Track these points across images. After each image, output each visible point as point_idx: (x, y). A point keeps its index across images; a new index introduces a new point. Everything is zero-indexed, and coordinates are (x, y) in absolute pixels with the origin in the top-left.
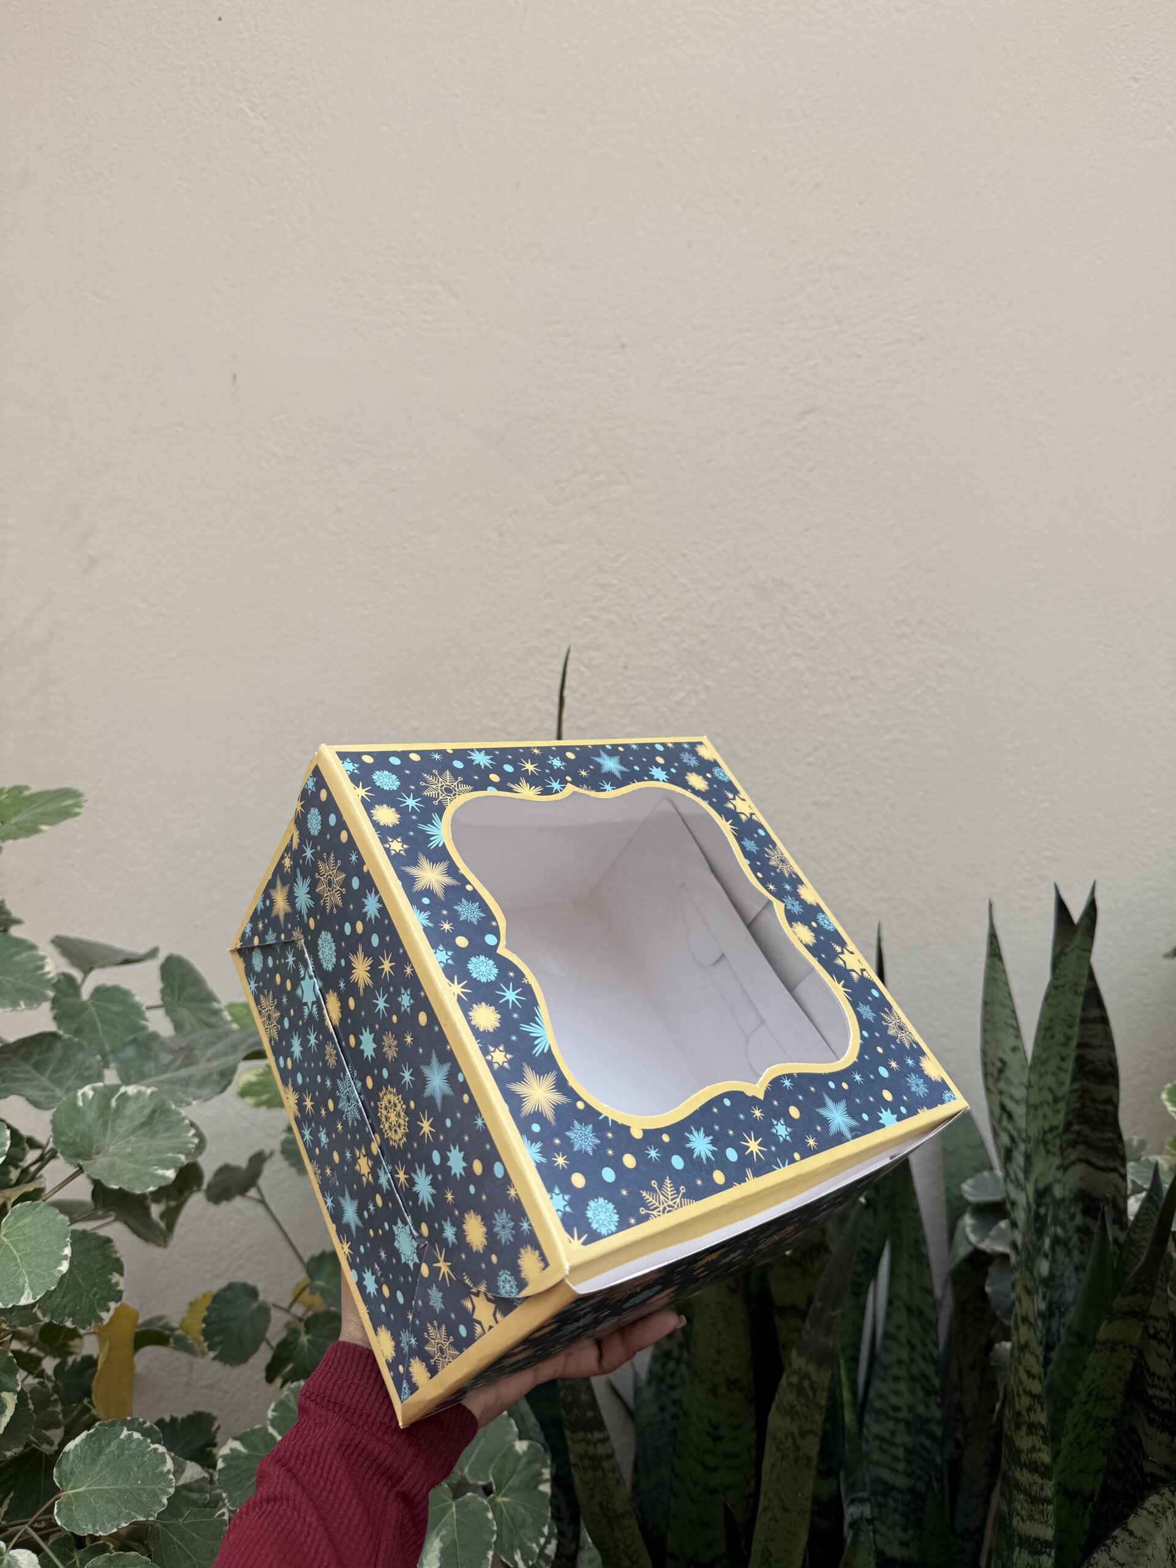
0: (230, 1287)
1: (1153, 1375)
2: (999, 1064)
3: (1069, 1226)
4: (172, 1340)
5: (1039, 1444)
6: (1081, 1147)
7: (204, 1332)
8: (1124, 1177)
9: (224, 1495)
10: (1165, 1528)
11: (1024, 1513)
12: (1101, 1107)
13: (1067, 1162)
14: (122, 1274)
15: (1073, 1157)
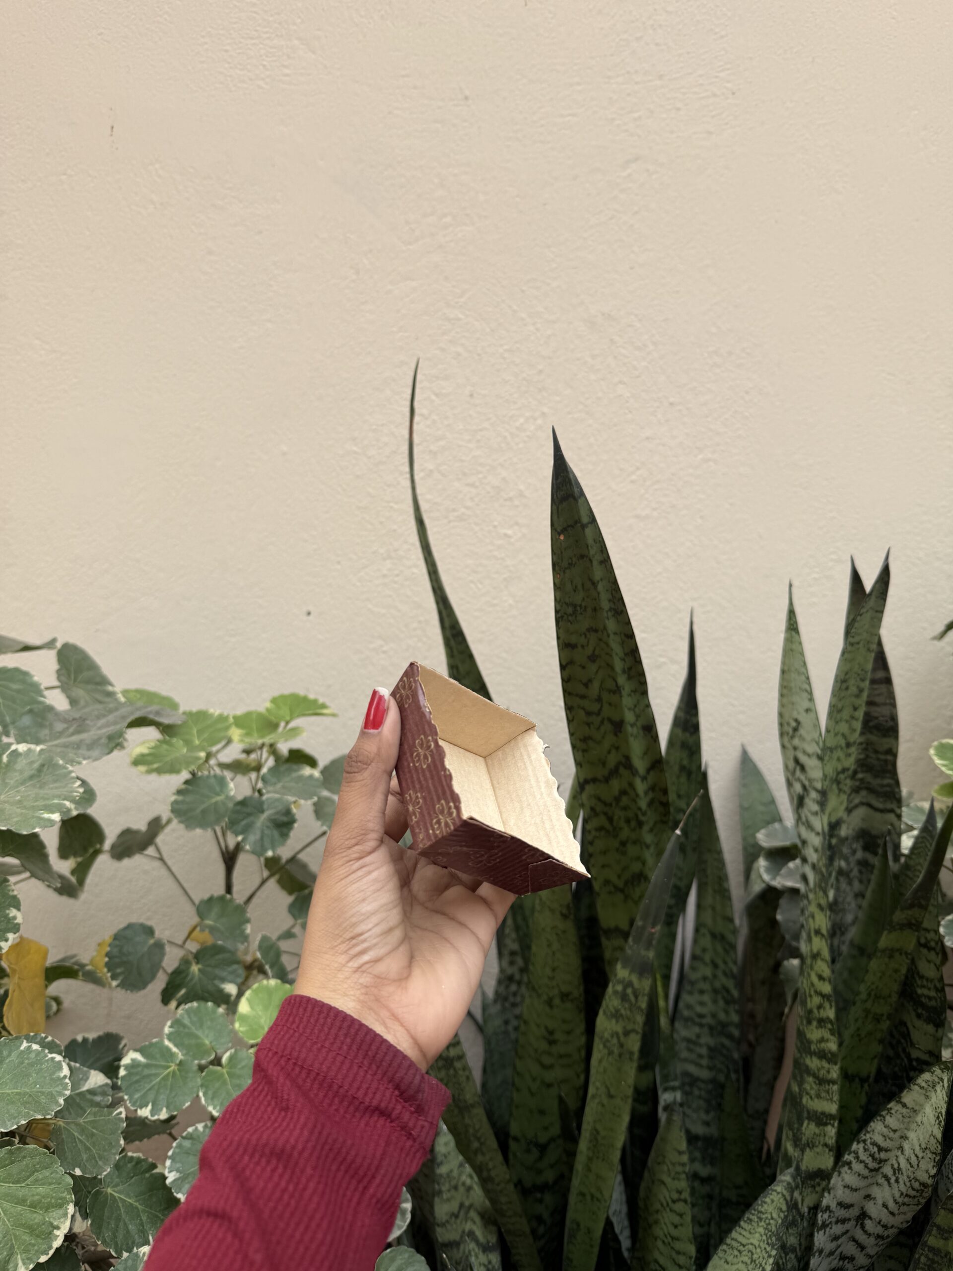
0: (130, 926)
1: (922, 977)
2: (794, 724)
3: (851, 859)
4: (80, 974)
5: (827, 1035)
6: (864, 793)
7: (107, 965)
8: (899, 817)
9: (126, 1097)
10: (934, 1099)
11: (813, 1092)
12: (882, 757)
13: (852, 805)
14: (19, 910)
15: (857, 801)
